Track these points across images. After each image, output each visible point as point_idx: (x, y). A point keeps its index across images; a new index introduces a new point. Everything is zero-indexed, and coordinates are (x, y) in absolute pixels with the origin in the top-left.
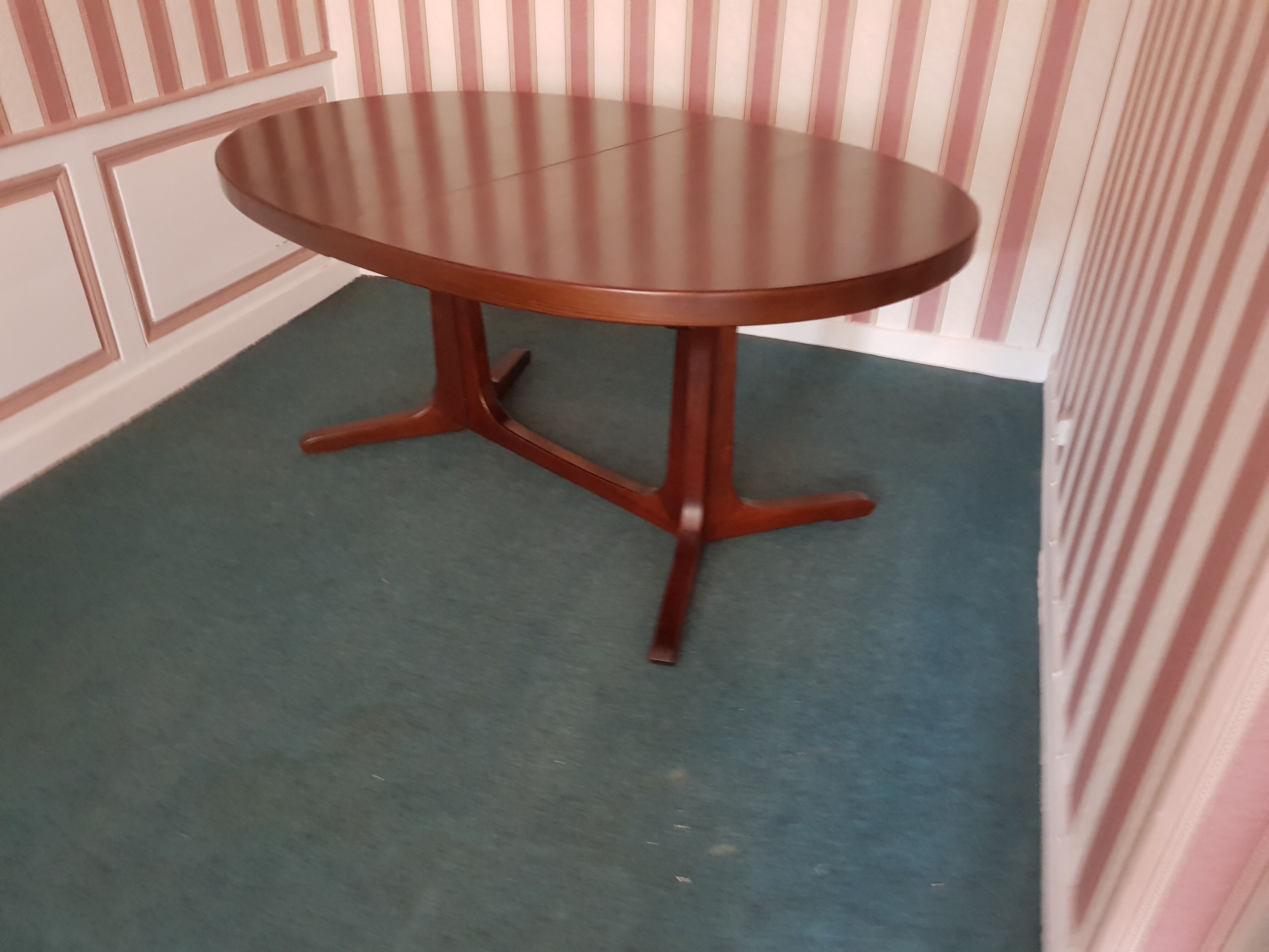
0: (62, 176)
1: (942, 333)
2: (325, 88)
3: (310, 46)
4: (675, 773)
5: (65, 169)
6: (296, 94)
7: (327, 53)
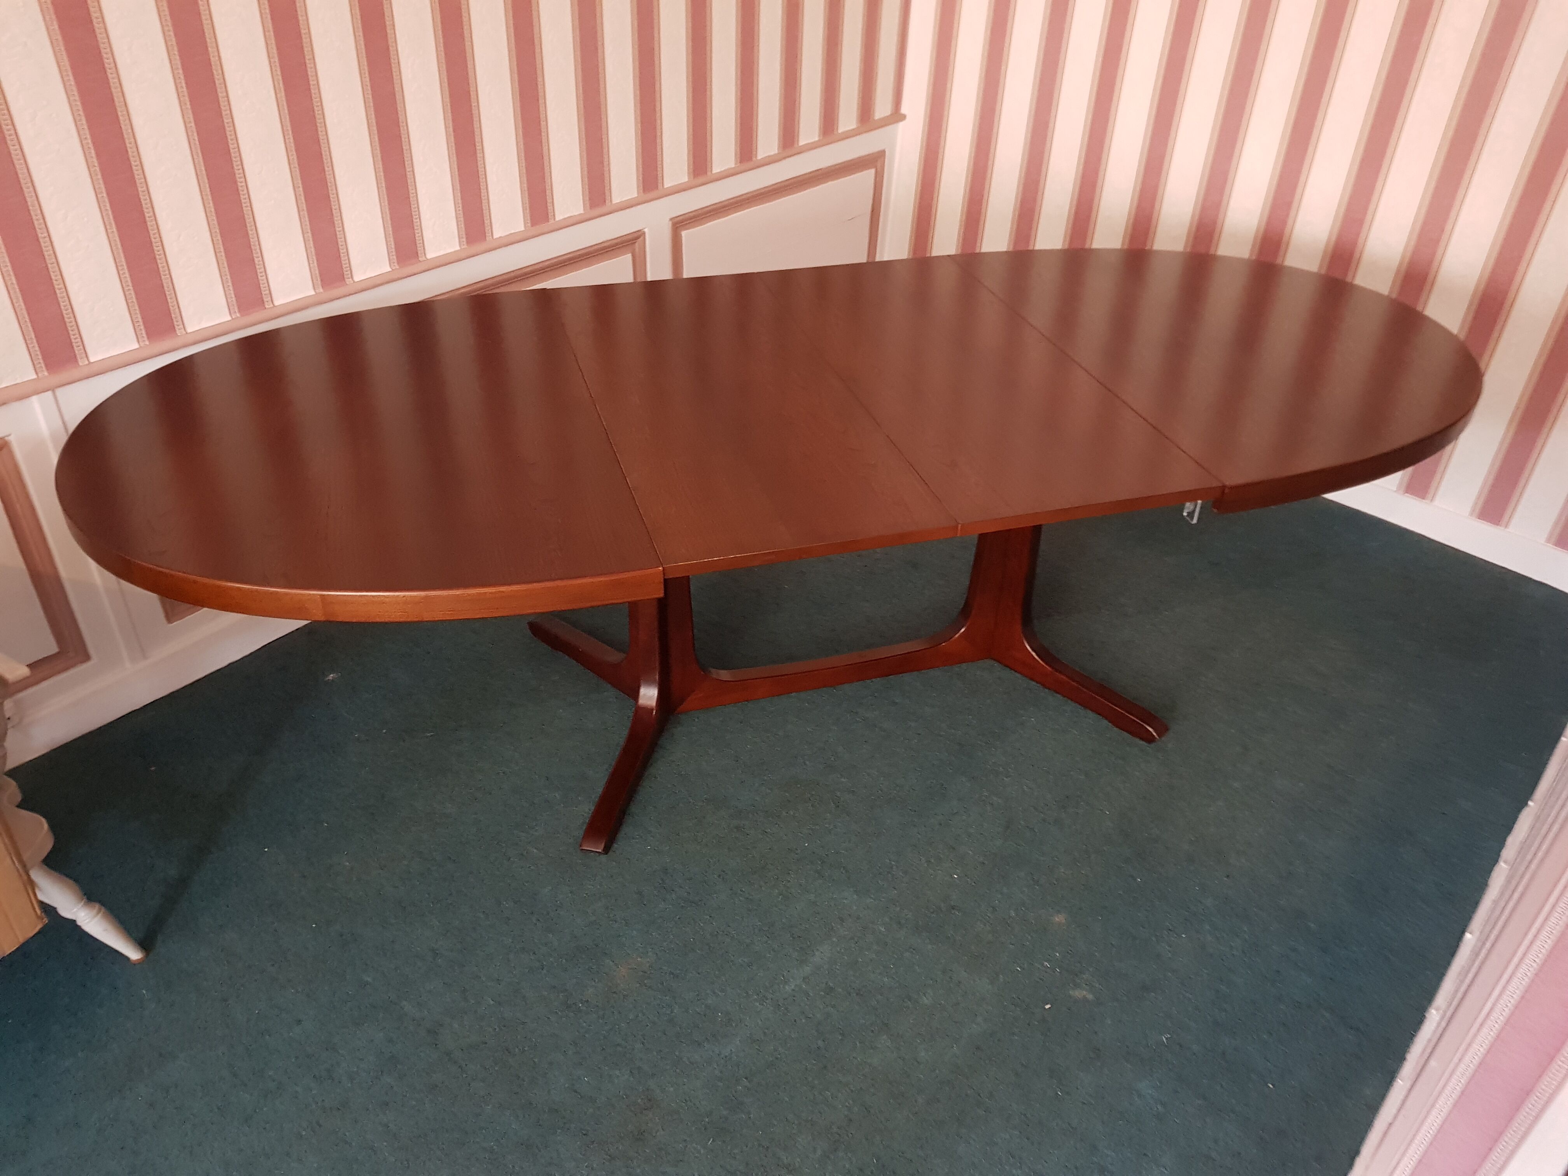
0: (642, 238)
1: (1435, 501)
2: (886, 150)
3: (882, 108)
4: (1060, 918)
5: (644, 233)
6: (859, 158)
7: (897, 116)
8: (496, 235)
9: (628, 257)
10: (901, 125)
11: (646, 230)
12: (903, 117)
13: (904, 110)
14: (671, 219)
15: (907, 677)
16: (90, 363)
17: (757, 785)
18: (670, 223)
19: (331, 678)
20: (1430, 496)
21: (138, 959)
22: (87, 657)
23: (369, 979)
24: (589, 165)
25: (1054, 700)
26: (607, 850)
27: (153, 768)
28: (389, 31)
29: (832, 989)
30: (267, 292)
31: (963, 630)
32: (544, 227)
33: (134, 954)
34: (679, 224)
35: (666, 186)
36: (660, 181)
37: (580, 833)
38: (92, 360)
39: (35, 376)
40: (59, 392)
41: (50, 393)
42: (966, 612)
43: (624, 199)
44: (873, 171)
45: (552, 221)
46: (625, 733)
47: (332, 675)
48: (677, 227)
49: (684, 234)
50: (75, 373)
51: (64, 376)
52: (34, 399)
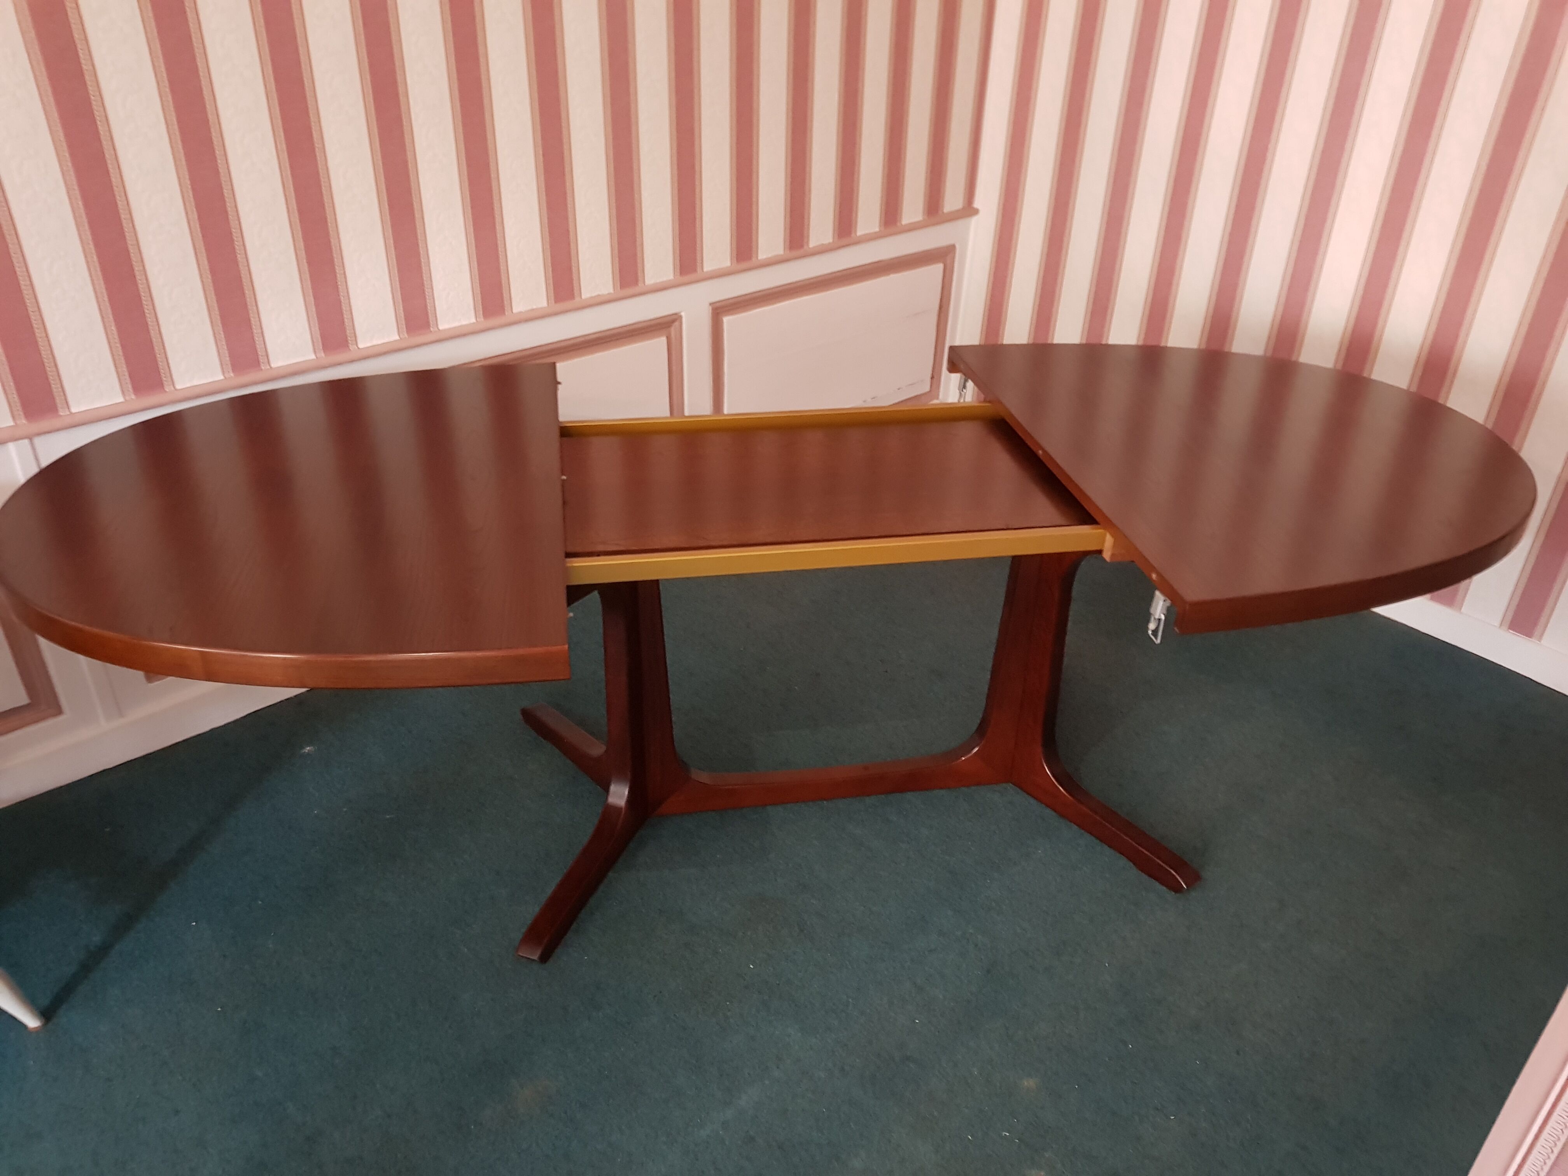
0: (677, 324)
1: (1544, 641)
2: (957, 246)
3: (952, 200)
4: (1029, 1083)
5: (681, 317)
6: (923, 252)
7: (969, 210)
8: (516, 310)
9: (663, 339)
10: (974, 220)
11: (683, 314)
12: (976, 212)
13: (977, 204)
14: (710, 304)
15: (909, 795)
16: (71, 413)
17: (718, 899)
18: (711, 308)
19: (307, 751)
20: (1537, 632)
21: (37, 1028)
22: (59, 711)
23: (260, 1074)
24: (620, 243)
25: (1069, 831)
26: (544, 958)
27: (108, 830)
28: (402, 99)
29: (752, 1139)
30: (264, 354)
31: (976, 749)
32: (568, 304)
33: (31, 1022)
34: (719, 310)
35: (705, 270)
36: (699, 264)
37: (517, 935)
38: (73, 410)
39: (12, 424)
40: (37, 441)
41: (26, 441)
42: (982, 730)
43: (658, 281)
44: (940, 267)
45: (577, 299)
46: (590, 830)
47: (308, 748)
48: (718, 313)
49: (727, 320)
50: (55, 423)
51: (44, 424)
52: (11, 446)
